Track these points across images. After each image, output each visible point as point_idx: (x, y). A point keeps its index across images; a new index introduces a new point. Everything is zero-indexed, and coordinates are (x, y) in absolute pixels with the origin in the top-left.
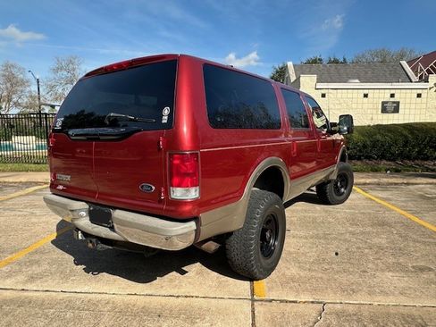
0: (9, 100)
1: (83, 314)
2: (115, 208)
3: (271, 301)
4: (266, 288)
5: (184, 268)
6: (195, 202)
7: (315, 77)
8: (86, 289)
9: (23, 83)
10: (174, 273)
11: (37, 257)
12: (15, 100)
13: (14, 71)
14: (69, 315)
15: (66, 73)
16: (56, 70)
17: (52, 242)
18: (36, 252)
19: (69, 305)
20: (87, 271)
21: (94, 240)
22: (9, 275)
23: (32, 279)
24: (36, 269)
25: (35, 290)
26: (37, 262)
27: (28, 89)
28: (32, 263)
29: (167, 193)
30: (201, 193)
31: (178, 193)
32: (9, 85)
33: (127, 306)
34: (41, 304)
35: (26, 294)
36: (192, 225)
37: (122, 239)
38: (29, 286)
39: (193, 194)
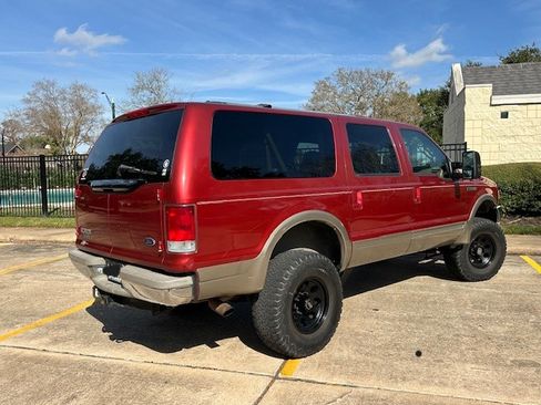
0: (77, 134)
1: (93, 374)
2: (126, 263)
3: (296, 380)
4: (298, 367)
5: (217, 342)
6: (192, 256)
7: (489, 88)
8: (105, 354)
9: (94, 109)
10: (204, 346)
11: (67, 322)
12: (83, 132)
13: (84, 94)
14: (80, 374)
15: (148, 93)
16: (136, 90)
17: (87, 309)
18: (68, 317)
19: (83, 366)
20: (112, 338)
21: (106, 297)
22: (35, 337)
23: (55, 341)
24: (62, 333)
25: (56, 352)
26: (65, 327)
27: (99, 117)
28: (60, 327)
29: (165, 246)
30: (198, 247)
31: (174, 247)
32: (77, 113)
33: (138, 371)
34: (57, 363)
35: (45, 354)
36: (189, 280)
37: (129, 295)
38: (50, 348)
39: (189, 247)
